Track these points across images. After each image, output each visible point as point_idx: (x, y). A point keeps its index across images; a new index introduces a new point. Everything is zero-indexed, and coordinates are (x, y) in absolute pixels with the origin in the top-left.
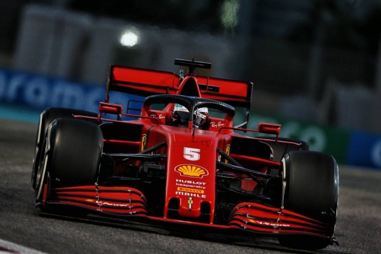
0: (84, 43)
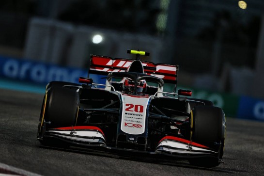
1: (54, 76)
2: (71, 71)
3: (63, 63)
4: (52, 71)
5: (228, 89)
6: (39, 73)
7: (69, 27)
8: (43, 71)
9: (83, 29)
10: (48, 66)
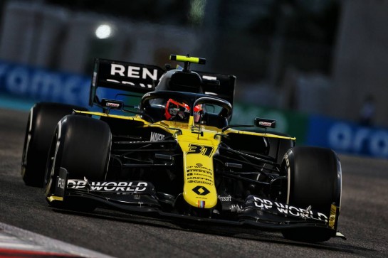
0: (62, 35)
1: (40, 85)
2: (65, 77)
3: (54, 66)
4: (37, 78)
5: (292, 105)
6: (18, 81)
7: (62, 14)
8: (24, 77)
9: (81, 18)
10: (31, 70)
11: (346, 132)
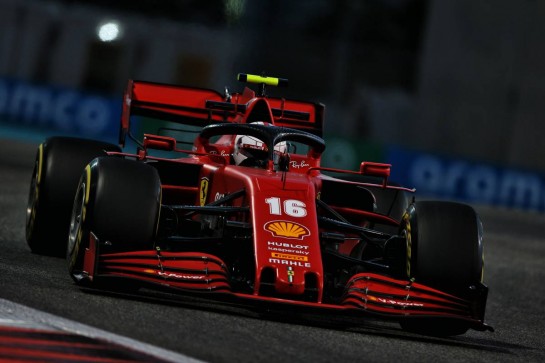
11: (434, 167)
